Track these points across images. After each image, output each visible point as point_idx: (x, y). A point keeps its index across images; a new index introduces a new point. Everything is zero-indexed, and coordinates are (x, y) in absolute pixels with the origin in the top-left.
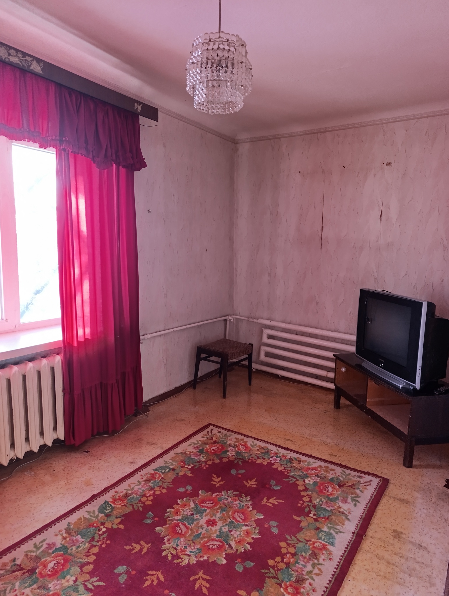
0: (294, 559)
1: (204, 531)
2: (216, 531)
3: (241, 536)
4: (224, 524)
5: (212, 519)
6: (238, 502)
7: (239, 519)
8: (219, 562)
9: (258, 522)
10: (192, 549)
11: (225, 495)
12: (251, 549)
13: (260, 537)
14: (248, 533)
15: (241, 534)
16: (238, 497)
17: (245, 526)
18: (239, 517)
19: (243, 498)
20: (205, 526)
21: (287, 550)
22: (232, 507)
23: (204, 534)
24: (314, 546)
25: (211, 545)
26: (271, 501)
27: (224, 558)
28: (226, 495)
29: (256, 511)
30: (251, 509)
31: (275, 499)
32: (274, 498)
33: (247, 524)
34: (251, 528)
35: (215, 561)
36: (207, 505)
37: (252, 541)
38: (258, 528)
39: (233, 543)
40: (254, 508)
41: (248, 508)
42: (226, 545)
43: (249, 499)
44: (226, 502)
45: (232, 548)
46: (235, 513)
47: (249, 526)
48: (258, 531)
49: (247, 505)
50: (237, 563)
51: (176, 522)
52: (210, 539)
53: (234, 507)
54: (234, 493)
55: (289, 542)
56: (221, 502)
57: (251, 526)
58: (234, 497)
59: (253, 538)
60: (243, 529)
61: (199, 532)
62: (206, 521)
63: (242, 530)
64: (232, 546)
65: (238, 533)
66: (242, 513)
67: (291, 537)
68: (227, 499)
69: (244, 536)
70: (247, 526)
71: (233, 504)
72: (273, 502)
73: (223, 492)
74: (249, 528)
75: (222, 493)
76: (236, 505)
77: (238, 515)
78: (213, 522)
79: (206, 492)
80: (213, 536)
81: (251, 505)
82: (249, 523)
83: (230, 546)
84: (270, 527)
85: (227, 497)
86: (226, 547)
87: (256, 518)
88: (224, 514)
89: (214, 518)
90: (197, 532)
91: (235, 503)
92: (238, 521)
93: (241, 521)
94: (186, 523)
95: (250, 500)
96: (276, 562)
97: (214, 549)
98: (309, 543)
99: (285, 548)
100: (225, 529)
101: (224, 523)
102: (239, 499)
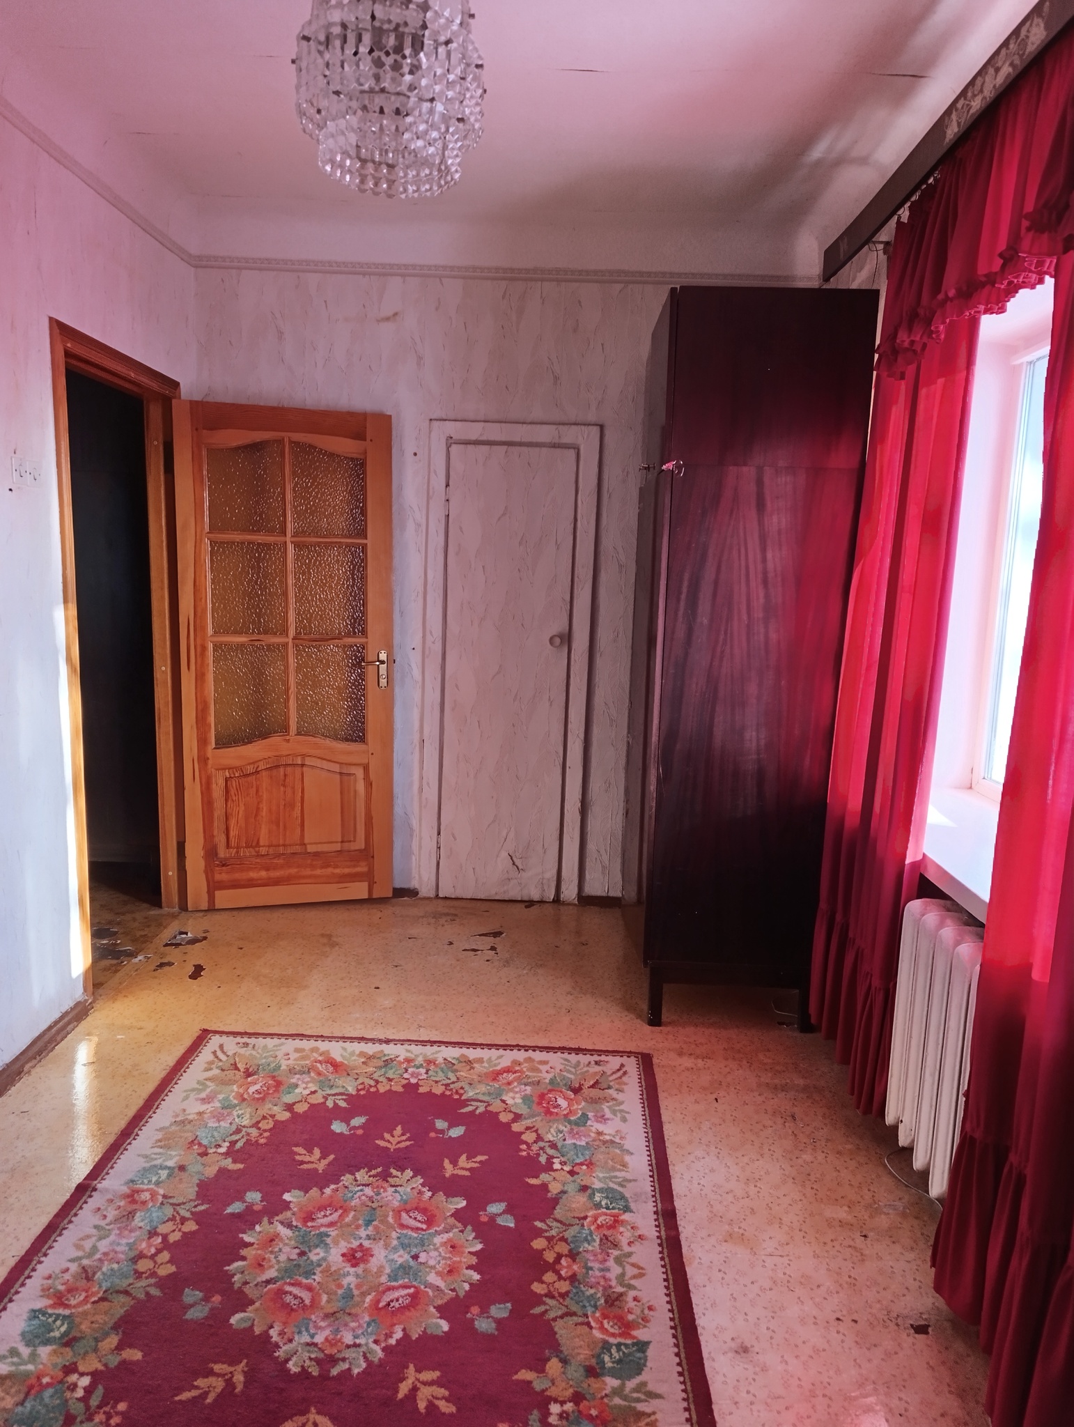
0: (137, 1249)
1: (363, 1233)
2: (336, 1243)
3: (272, 1252)
4: (324, 1264)
5: (362, 1266)
6: (319, 1339)
7: (295, 1290)
8: (297, 1192)
9: (241, 1301)
10: (364, 1195)
11: (367, 1344)
12: (241, 1235)
13: (227, 1268)
14: (260, 1265)
15: (276, 1257)
16: (325, 1355)
17: (271, 1279)
18: (296, 1297)
19: (311, 1359)
20: (366, 1244)
21: (155, 1262)
22: (327, 1316)
23: (358, 1227)
24: (86, 1292)
25: (331, 1214)
26: (219, 1384)
27: (290, 1202)
28: (364, 1349)
29: (257, 1331)
30: (272, 1332)
31: (206, 1394)
32: (209, 1400)
33: (269, 1287)
34: (255, 1278)
35: (306, 1192)
36: (396, 1294)
37: (244, 1252)
38: (237, 1286)
39: (284, 1232)
40: (266, 1336)
41: (282, 1334)
42: (299, 1224)
43: (290, 1365)
44: (353, 1325)
45: (282, 1223)
46: (313, 1300)
47: (263, 1282)
48: (236, 1278)
49: (291, 1341)
50: (261, 1201)
51: (438, 1229)
52: (339, 1224)
53: (323, 1319)
54: (346, 1366)
55: (153, 1281)
56: (367, 1319)
57: (256, 1285)
58: (339, 1351)
59: (244, 1258)
60: (273, 1270)
61: (370, 1228)
62: (372, 1256)
63: (276, 1267)
64: (285, 1226)
65: (282, 1258)
66: (292, 1310)
67: (147, 1294)
68: (356, 1337)
69: (266, 1256)
70: (268, 1282)
71: (329, 1325)
72: (212, 1380)
73: (380, 1354)
74: (259, 1279)
75: (384, 1350)
76: (320, 1328)
77: (301, 1298)
78: (354, 1257)
79: (429, 1331)
80: (336, 1232)
81: (277, 1346)
82: (265, 1290)
83: (289, 1226)
84: (206, 1299)
85: (358, 1341)
86: (296, 1220)
87: (250, 1312)
88: (340, 1286)
89: (360, 1270)
90: (376, 1228)
91: (327, 1332)
92: (292, 1285)
93: (288, 1288)
94: (416, 1235)
95: (287, 1361)
96: (180, 1230)
97: (320, 1209)
98: (100, 1295)
99: (162, 1264)
100: (318, 1254)
101: (329, 1267)
102: (321, 1350)
